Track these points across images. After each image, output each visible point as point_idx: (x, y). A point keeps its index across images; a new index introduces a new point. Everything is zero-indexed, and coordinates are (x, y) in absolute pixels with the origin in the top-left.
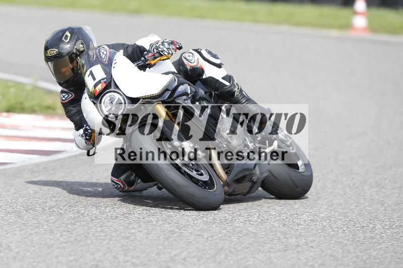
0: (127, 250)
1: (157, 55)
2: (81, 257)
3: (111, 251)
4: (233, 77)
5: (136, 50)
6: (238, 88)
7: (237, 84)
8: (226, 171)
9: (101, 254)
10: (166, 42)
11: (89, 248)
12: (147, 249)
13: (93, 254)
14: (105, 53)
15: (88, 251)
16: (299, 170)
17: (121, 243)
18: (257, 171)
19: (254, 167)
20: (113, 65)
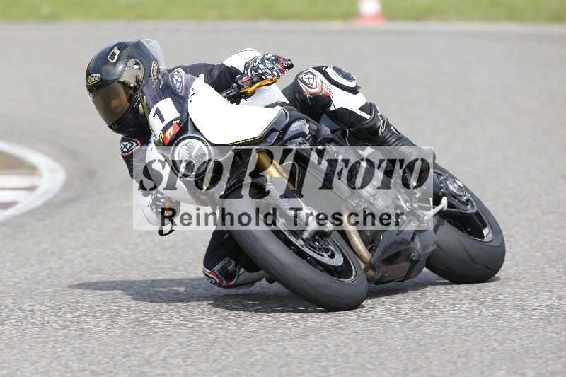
0: (82, 354)
1: (256, 79)
2: (18, 369)
3: (59, 357)
4: (375, 106)
5: (225, 74)
6: (384, 122)
7: (381, 116)
8: (370, 246)
9: (45, 362)
10: (268, 59)
11: (26, 356)
12: (109, 350)
13: (34, 363)
14: (180, 80)
15: (26, 360)
16: (483, 238)
17: (71, 344)
18: (418, 244)
19: (413, 239)
20: (190, 98)
